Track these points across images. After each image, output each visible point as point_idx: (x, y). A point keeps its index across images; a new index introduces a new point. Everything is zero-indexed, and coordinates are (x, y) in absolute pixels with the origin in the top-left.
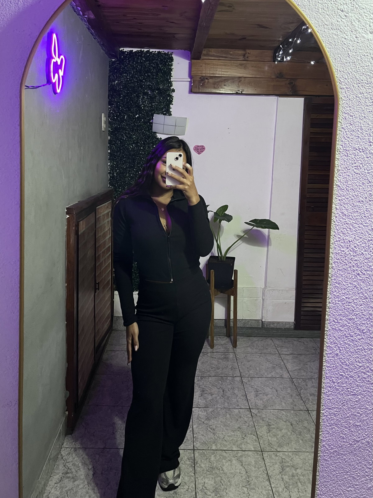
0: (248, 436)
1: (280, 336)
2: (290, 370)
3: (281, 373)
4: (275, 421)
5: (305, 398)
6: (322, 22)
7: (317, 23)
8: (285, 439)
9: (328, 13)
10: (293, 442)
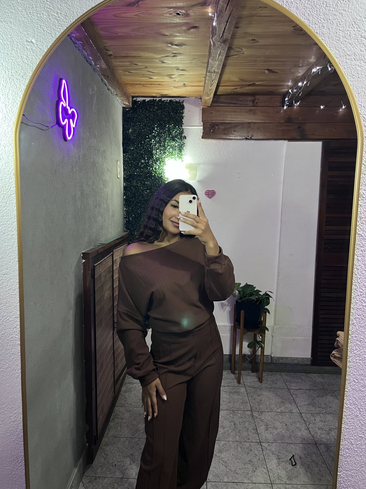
0: (258, 469)
1: (289, 371)
2: (299, 405)
3: (290, 408)
4: (285, 454)
5: (313, 432)
6: (343, 52)
7: (338, 53)
8: (294, 471)
9: (350, 41)
10: (302, 475)
